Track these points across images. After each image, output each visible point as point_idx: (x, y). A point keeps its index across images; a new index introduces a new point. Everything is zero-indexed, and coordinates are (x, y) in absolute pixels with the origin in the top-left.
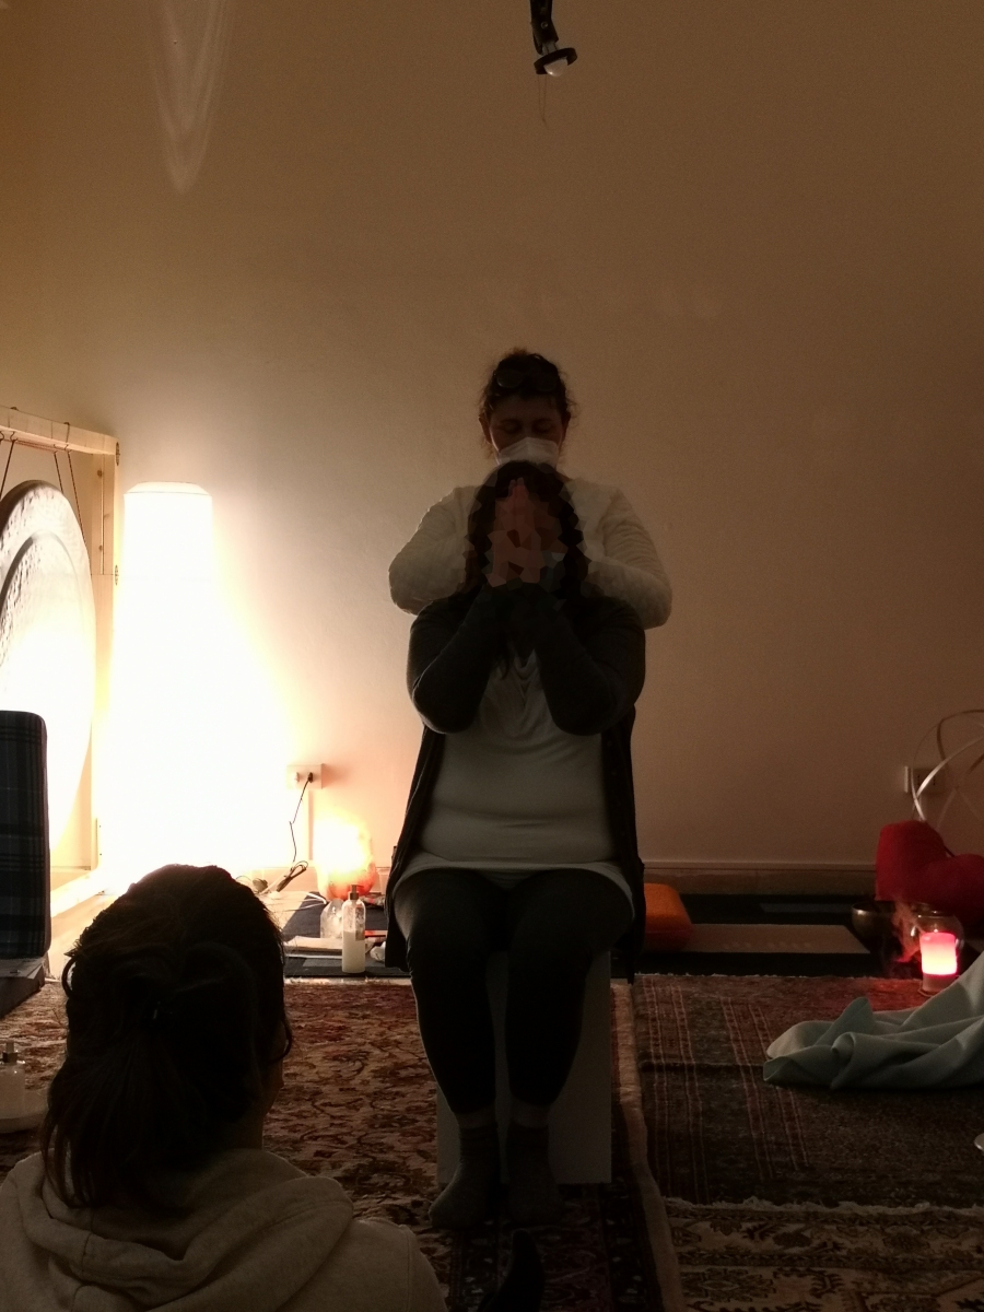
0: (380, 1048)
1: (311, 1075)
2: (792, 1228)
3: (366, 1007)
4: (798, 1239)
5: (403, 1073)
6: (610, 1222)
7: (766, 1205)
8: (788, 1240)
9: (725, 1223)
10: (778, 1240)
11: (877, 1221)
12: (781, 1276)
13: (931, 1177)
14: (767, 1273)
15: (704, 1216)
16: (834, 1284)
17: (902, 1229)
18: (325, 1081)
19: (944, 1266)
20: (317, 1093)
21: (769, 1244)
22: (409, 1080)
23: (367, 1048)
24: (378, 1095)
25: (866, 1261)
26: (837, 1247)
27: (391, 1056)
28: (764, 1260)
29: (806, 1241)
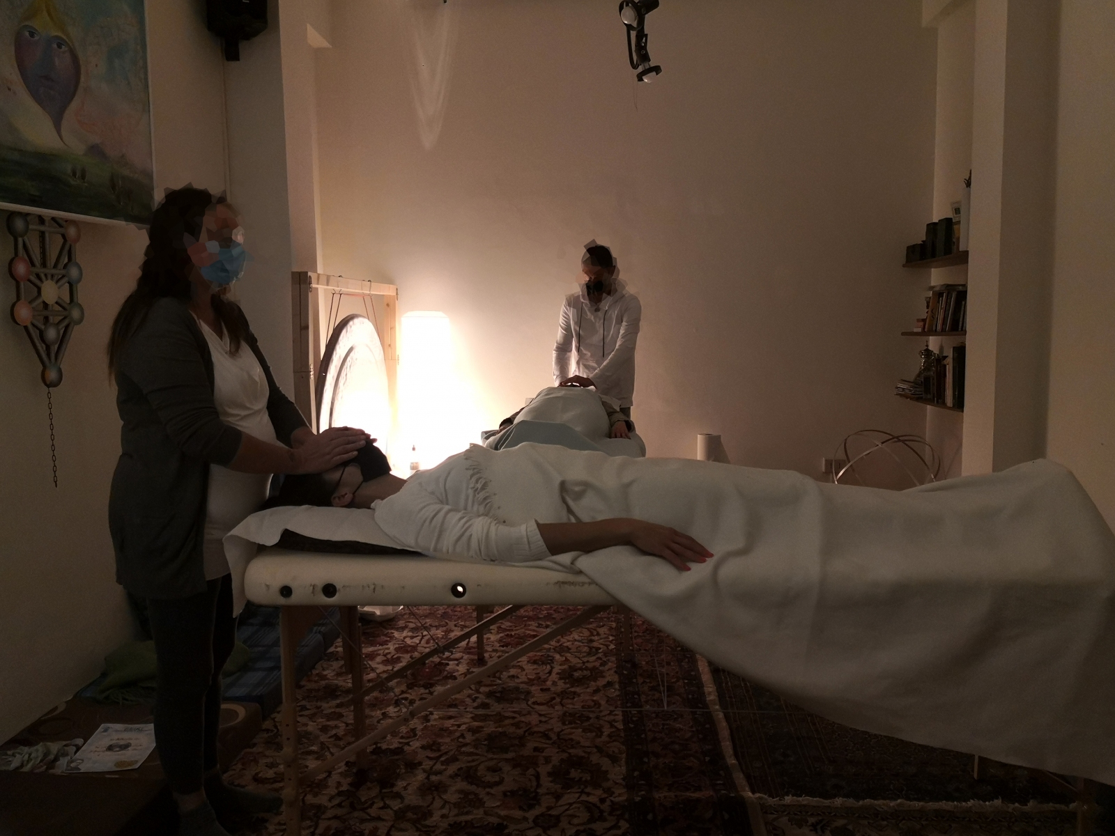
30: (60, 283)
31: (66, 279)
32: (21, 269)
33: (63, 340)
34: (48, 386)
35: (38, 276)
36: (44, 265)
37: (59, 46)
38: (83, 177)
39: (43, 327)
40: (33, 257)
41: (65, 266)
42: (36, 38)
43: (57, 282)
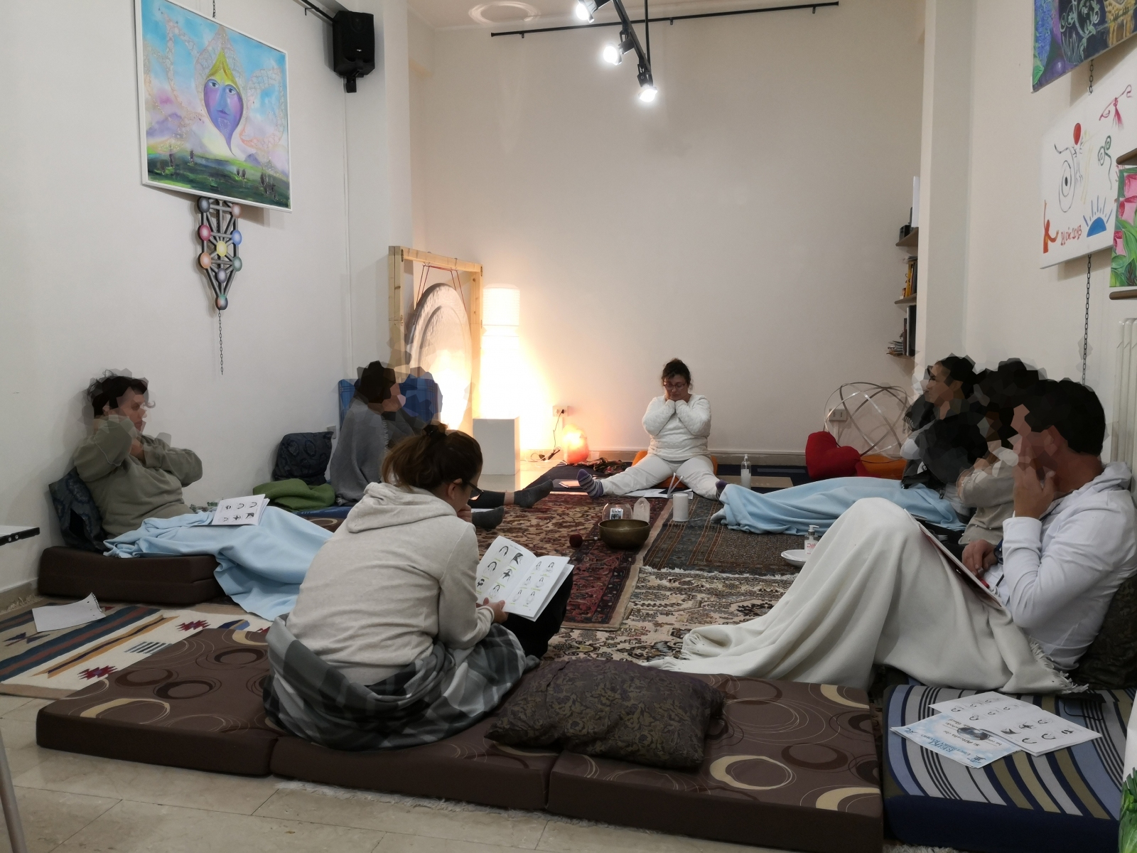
0: (560, 516)
1: (528, 524)
2: (688, 579)
3: (563, 502)
4: (689, 583)
5: (564, 524)
6: (616, 574)
7: (682, 571)
8: (685, 583)
9: (660, 577)
10: (680, 583)
11: (724, 579)
12: (674, 595)
13: (759, 566)
14: (668, 593)
15: (654, 574)
16: (694, 597)
17: (732, 582)
18: (532, 526)
19: (743, 594)
20: (526, 530)
21: (677, 584)
22: (565, 527)
23: (555, 515)
24: (551, 531)
25: (711, 592)
26: (702, 586)
27: (563, 518)
28: (670, 589)
29: (692, 584)
30: (228, 243)
31: (231, 241)
32: (205, 232)
33: (229, 279)
34: (219, 309)
35: (215, 238)
36: (219, 231)
37: (230, 91)
38: (244, 175)
39: (216, 270)
40: (213, 226)
41: (231, 233)
42: (217, 86)
43: (226, 242)
